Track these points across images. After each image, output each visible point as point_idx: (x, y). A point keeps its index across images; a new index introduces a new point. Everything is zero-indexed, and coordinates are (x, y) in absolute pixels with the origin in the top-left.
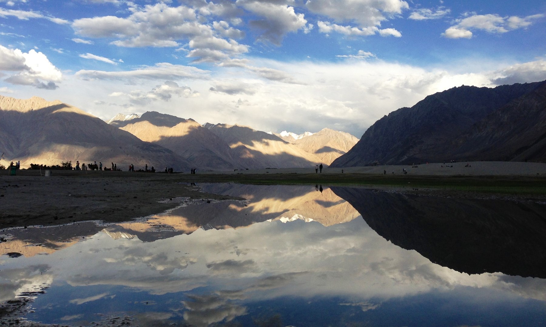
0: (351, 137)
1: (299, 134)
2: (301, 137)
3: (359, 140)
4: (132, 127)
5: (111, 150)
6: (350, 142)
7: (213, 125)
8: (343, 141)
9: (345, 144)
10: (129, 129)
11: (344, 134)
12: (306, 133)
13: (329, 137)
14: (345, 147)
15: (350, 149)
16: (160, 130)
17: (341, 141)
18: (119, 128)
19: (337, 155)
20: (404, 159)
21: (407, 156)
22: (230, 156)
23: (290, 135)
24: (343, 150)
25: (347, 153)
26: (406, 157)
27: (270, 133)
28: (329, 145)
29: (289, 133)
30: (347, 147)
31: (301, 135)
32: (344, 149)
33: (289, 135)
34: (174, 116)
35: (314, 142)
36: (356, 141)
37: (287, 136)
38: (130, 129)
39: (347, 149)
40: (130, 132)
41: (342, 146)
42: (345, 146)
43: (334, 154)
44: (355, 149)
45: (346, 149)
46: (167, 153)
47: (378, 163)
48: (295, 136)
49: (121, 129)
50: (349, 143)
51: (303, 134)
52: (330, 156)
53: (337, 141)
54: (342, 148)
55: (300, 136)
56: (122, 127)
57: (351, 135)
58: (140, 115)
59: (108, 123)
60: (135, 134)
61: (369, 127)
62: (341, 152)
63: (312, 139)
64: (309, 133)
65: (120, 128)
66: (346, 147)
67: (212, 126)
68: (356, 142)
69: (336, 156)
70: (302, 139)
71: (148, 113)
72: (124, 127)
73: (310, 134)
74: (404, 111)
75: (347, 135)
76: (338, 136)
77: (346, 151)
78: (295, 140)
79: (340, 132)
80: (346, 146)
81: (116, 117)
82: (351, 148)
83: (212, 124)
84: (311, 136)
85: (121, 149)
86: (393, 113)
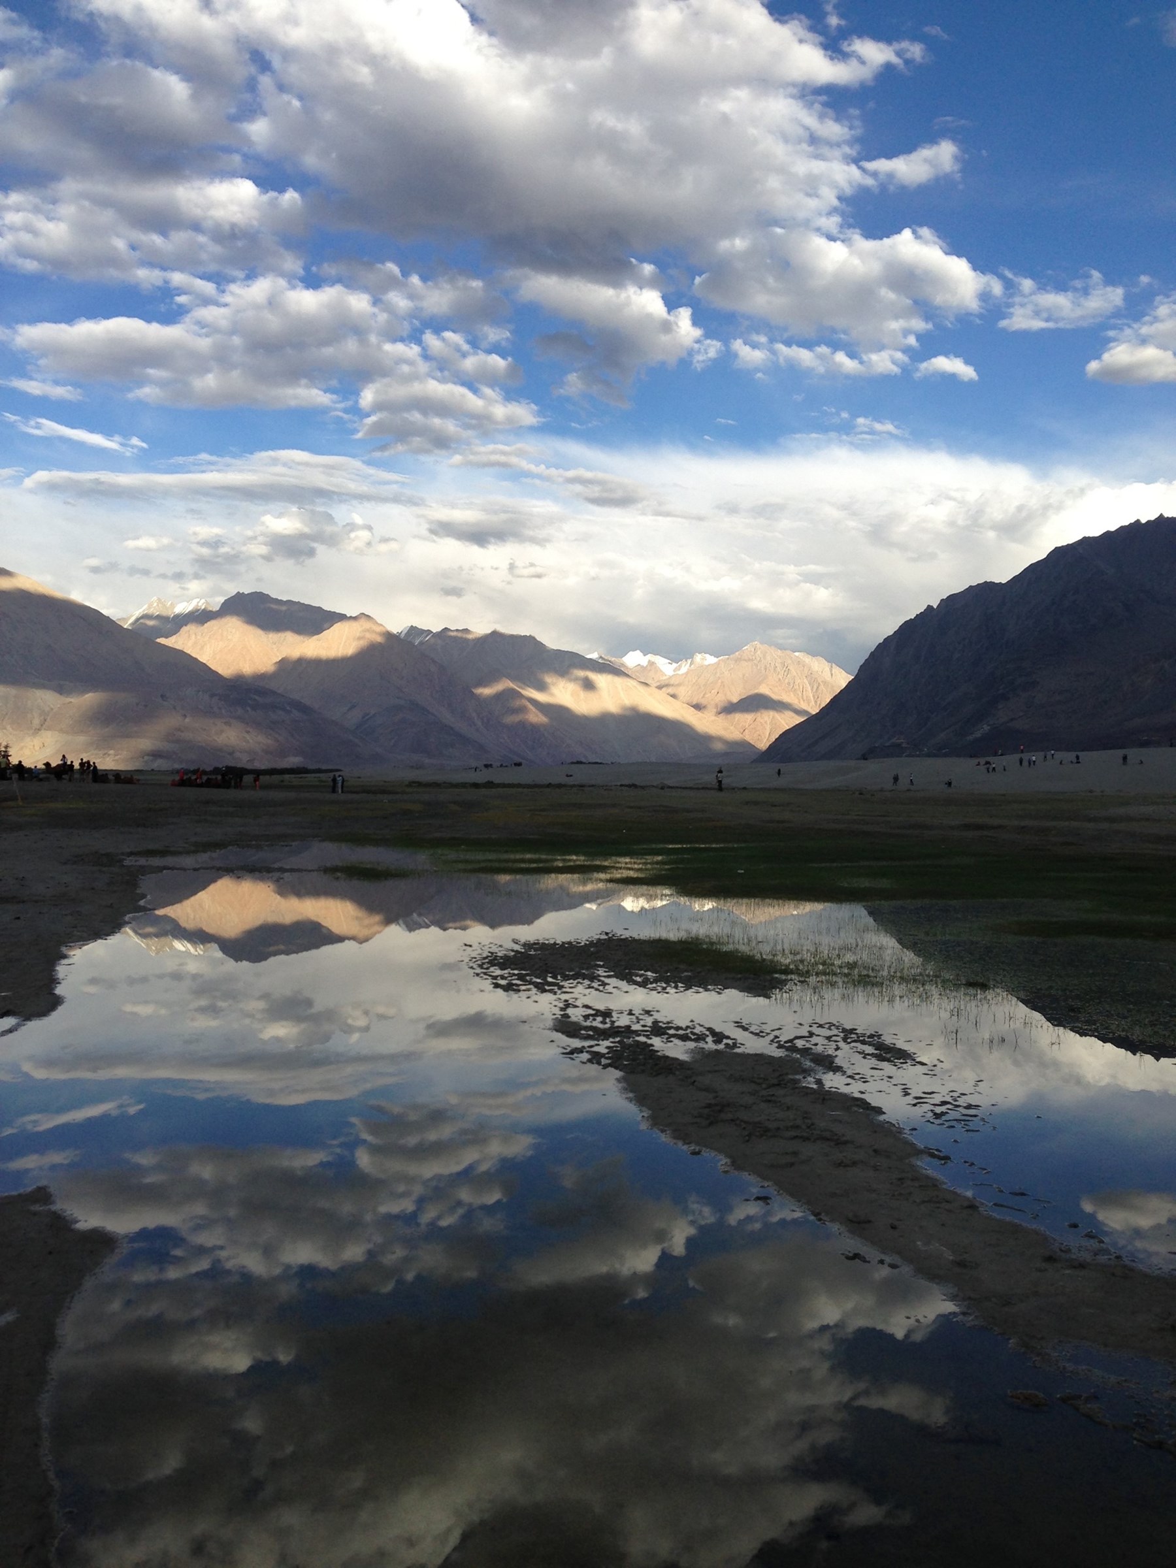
0: (827, 669)
1: (675, 660)
2: (685, 667)
3: (853, 677)
4: (193, 637)
5: (137, 704)
6: (825, 683)
7: (429, 632)
8: (805, 680)
9: (812, 690)
10: (187, 641)
11: (808, 659)
12: (698, 658)
13: (766, 669)
14: (812, 698)
15: (823, 705)
16: (274, 646)
17: (798, 681)
18: (158, 640)
19: (788, 721)
20: (978, 735)
21: (988, 725)
22: (479, 723)
23: (651, 663)
24: (804, 706)
25: (817, 714)
26: (986, 728)
27: (594, 656)
28: (764, 690)
29: (650, 657)
30: (816, 698)
31: (683, 663)
32: (809, 705)
33: (649, 661)
34: (315, 607)
35: (722, 682)
36: (842, 679)
37: (642, 664)
38: (190, 643)
39: (816, 702)
40: (188, 652)
41: (800, 695)
42: (811, 695)
43: (779, 718)
44: (839, 702)
45: (813, 703)
46: (296, 714)
47: (904, 745)
48: (666, 667)
49: (162, 643)
50: (822, 687)
51: (689, 661)
52: (766, 722)
53: (787, 681)
54: (802, 702)
55: (680, 667)
56: (167, 638)
57: (828, 662)
58: (216, 603)
59: (125, 627)
60: (203, 659)
61: (881, 641)
62: (798, 712)
63: (716, 673)
64: (707, 656)
65: (161, 641)
66: (814, 698)
67: (425, 635)
68: (844, 684)
69: (783, 722)
70: (687, 673)
71: (239, 596)
72: (170, 638)
73: (711, 660)
74: (984, 592)
75: (816, 664)
76: (791, 667)
77: (814, 711)
78: (664, 678)
79: (797, 654)
80: (814, 696)
81: (149, 607)
82: (828, 701)
83: (426, 629)
84: (712, 665)
85: (164, 700)
86: (952, 598)
